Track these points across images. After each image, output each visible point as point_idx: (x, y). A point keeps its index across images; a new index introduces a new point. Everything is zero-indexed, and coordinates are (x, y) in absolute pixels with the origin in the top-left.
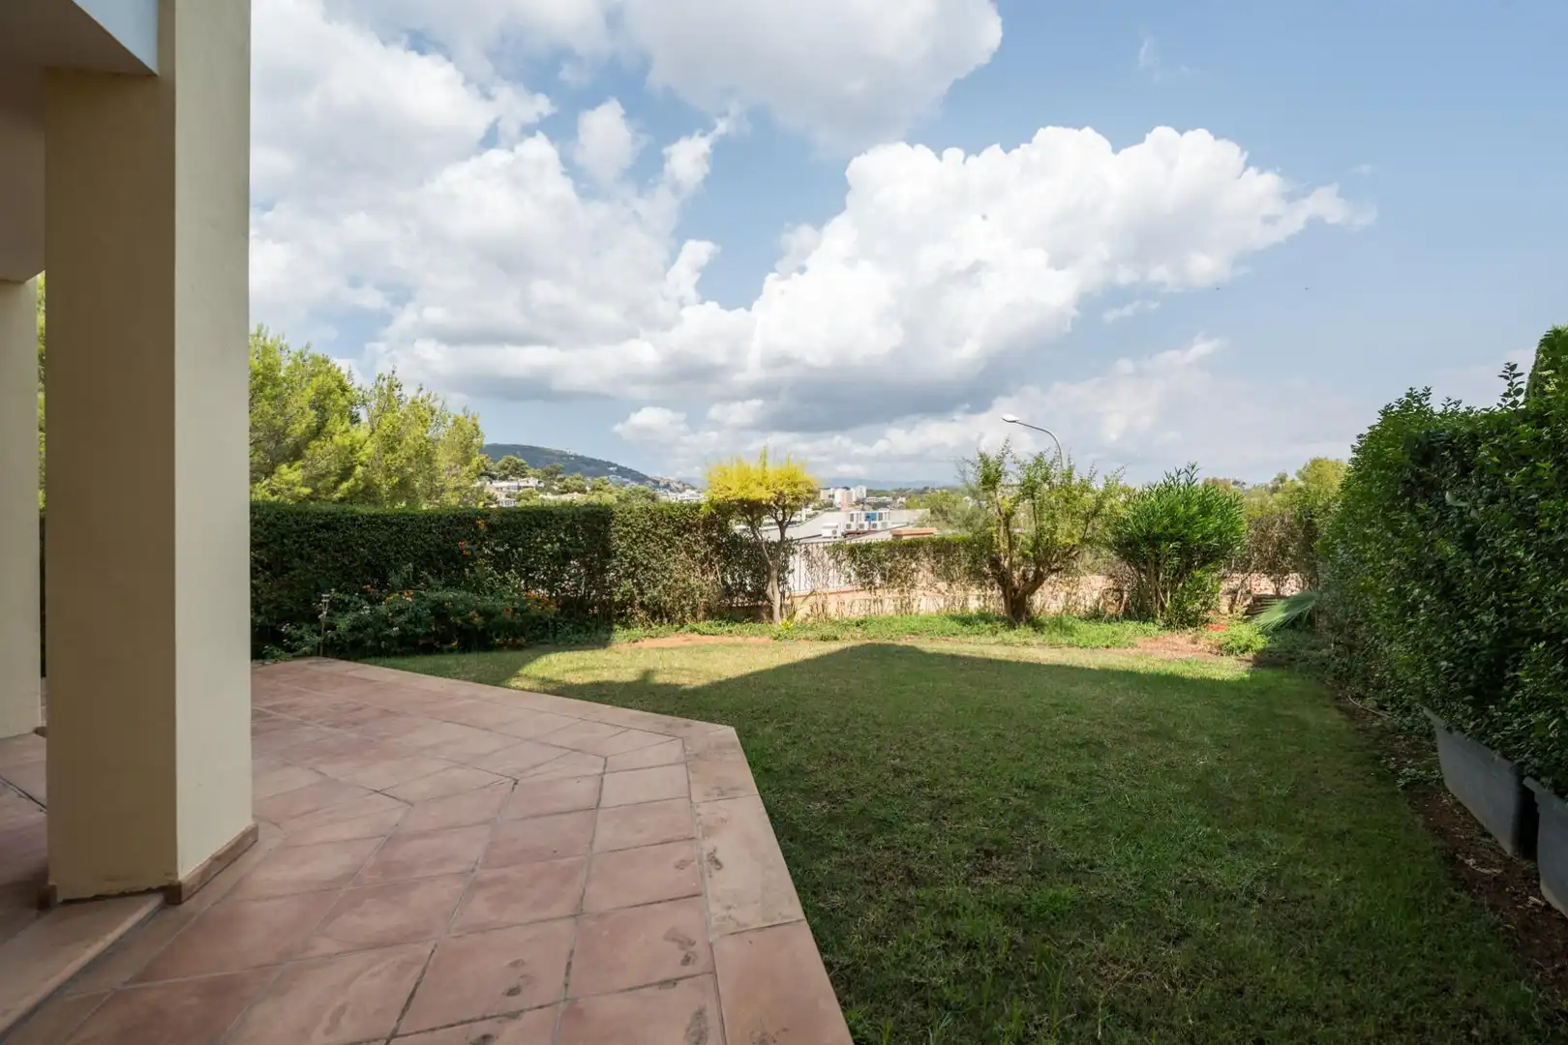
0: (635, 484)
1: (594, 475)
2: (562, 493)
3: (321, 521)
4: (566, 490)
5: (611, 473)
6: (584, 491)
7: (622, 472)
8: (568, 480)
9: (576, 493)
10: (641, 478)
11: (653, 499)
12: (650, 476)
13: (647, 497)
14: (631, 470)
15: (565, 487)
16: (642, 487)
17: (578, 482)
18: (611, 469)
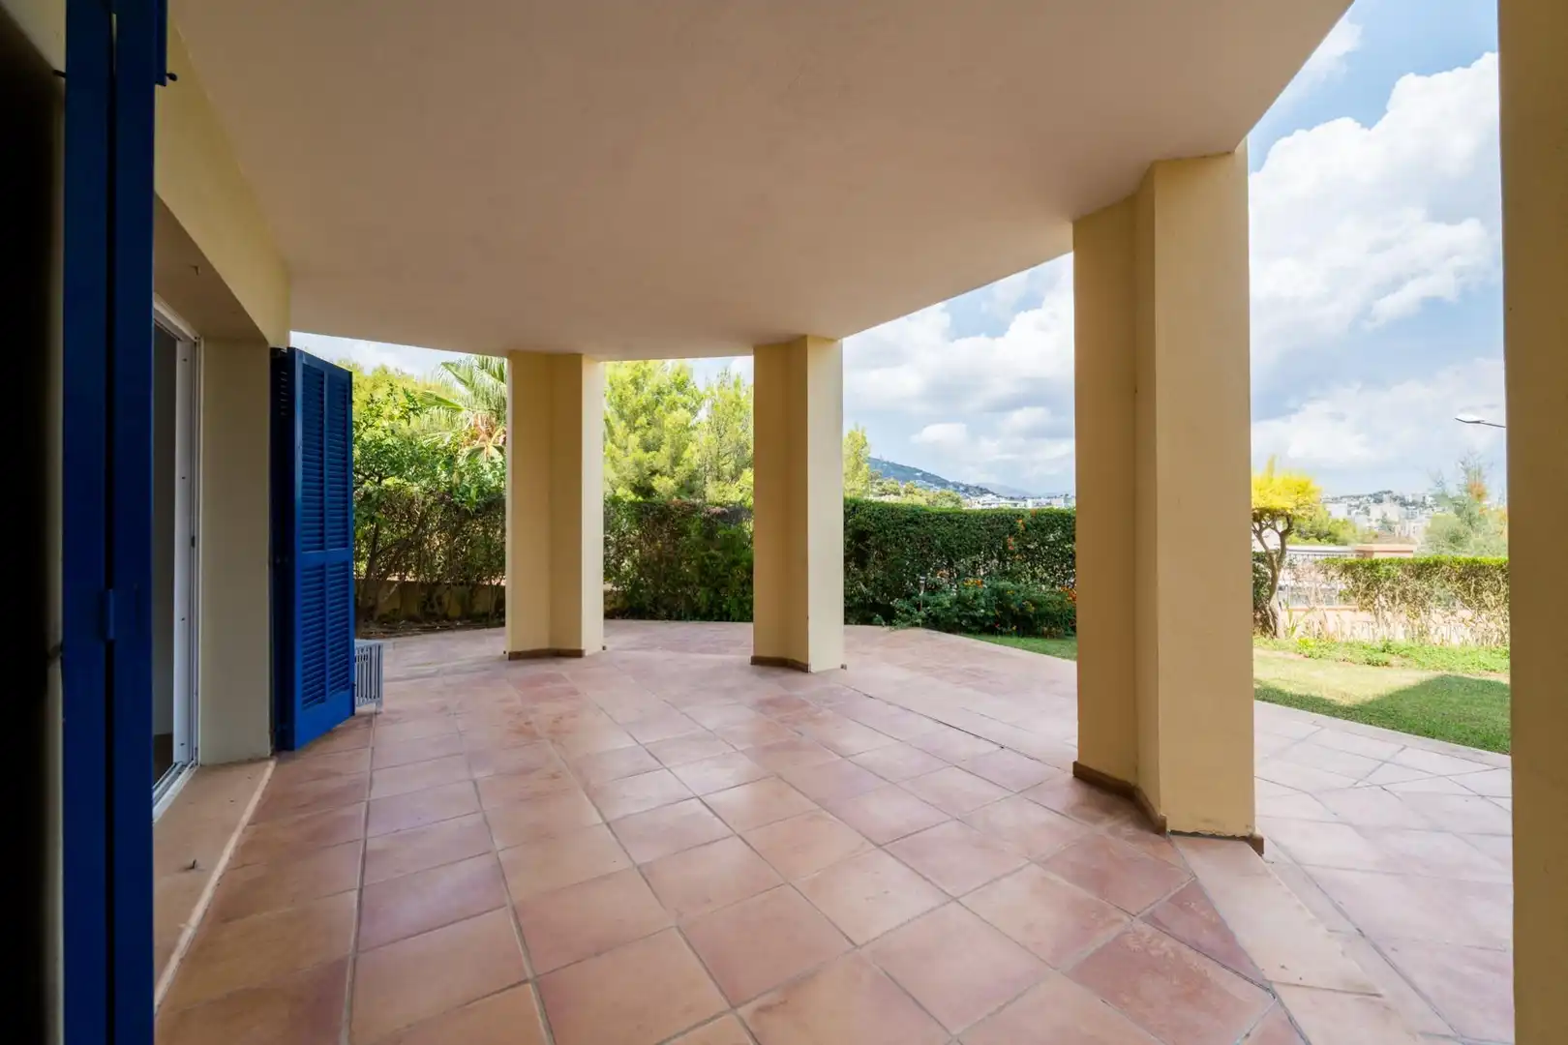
0: (939, 490)
1: (905, 480)
2: (881, 495)
3: (908, 517)
4: (885, 492)
5: (916, 478)
6: (898, 494)
7: (926, 477)
8: (885, 484)
9: (892, 495)
10: (944, 484)
11: (958, 501)
12: (950, 481)
13: (952, 500)
14: (933, 476)
15: (883, 490)
16: (947, 492)
17: (895, 486)
18: (918, 474)
